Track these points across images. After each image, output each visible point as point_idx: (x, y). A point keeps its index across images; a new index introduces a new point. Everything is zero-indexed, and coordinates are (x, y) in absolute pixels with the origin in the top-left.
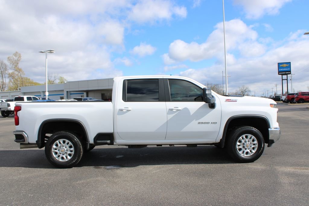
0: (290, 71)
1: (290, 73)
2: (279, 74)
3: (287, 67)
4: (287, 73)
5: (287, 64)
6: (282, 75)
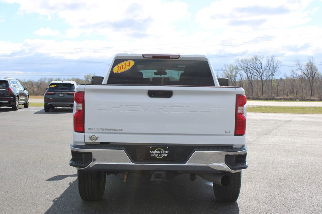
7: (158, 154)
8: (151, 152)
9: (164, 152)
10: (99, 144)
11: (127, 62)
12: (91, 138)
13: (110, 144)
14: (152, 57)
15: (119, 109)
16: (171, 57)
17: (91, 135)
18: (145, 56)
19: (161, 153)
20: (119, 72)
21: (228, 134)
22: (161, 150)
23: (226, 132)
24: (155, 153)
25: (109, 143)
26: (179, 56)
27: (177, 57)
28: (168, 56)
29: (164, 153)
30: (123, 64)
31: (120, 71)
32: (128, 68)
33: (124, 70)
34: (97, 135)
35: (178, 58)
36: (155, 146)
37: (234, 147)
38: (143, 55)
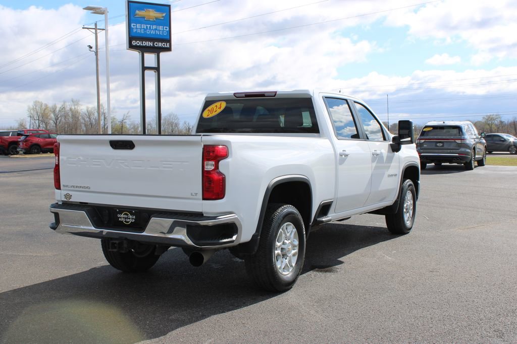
0: (169, 41)
1: (169, 49)
2: (131, 47)
3: (157, 22)
4: (160, 45)
5: (157, 11)
6: (143, 50)
7: (126, 218)
8: (119, 216)
9: (131, 217)
10: (79, 204)
11: (218, 104)
12: (66, 196)
13: (89, 204)
14: (244, 95)
15: (85, 163)
16: (266, 94)
17: (66, 192)
18: (237, 95)
19: (128, 218)
20: (209, 117)
21: (195, 197)
22: (127, 215)
23: (192, 195)
24: (122, 217)
25: (87, 203)
26: (276, 92)
27: (274, 94)
28: (263, 93)
29: (131, 219)
30: (213, 106)
31: (211, 116)
32: (219, 111)
33: (214, 114)
34: (70, 193)
35: (274, 96)
36: (122, 209)
37: (204, 215)
38: (235, 94)
